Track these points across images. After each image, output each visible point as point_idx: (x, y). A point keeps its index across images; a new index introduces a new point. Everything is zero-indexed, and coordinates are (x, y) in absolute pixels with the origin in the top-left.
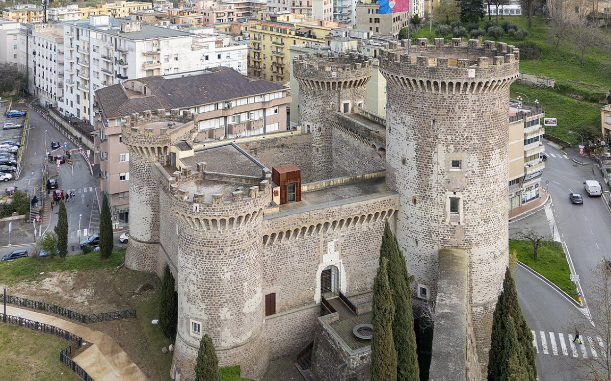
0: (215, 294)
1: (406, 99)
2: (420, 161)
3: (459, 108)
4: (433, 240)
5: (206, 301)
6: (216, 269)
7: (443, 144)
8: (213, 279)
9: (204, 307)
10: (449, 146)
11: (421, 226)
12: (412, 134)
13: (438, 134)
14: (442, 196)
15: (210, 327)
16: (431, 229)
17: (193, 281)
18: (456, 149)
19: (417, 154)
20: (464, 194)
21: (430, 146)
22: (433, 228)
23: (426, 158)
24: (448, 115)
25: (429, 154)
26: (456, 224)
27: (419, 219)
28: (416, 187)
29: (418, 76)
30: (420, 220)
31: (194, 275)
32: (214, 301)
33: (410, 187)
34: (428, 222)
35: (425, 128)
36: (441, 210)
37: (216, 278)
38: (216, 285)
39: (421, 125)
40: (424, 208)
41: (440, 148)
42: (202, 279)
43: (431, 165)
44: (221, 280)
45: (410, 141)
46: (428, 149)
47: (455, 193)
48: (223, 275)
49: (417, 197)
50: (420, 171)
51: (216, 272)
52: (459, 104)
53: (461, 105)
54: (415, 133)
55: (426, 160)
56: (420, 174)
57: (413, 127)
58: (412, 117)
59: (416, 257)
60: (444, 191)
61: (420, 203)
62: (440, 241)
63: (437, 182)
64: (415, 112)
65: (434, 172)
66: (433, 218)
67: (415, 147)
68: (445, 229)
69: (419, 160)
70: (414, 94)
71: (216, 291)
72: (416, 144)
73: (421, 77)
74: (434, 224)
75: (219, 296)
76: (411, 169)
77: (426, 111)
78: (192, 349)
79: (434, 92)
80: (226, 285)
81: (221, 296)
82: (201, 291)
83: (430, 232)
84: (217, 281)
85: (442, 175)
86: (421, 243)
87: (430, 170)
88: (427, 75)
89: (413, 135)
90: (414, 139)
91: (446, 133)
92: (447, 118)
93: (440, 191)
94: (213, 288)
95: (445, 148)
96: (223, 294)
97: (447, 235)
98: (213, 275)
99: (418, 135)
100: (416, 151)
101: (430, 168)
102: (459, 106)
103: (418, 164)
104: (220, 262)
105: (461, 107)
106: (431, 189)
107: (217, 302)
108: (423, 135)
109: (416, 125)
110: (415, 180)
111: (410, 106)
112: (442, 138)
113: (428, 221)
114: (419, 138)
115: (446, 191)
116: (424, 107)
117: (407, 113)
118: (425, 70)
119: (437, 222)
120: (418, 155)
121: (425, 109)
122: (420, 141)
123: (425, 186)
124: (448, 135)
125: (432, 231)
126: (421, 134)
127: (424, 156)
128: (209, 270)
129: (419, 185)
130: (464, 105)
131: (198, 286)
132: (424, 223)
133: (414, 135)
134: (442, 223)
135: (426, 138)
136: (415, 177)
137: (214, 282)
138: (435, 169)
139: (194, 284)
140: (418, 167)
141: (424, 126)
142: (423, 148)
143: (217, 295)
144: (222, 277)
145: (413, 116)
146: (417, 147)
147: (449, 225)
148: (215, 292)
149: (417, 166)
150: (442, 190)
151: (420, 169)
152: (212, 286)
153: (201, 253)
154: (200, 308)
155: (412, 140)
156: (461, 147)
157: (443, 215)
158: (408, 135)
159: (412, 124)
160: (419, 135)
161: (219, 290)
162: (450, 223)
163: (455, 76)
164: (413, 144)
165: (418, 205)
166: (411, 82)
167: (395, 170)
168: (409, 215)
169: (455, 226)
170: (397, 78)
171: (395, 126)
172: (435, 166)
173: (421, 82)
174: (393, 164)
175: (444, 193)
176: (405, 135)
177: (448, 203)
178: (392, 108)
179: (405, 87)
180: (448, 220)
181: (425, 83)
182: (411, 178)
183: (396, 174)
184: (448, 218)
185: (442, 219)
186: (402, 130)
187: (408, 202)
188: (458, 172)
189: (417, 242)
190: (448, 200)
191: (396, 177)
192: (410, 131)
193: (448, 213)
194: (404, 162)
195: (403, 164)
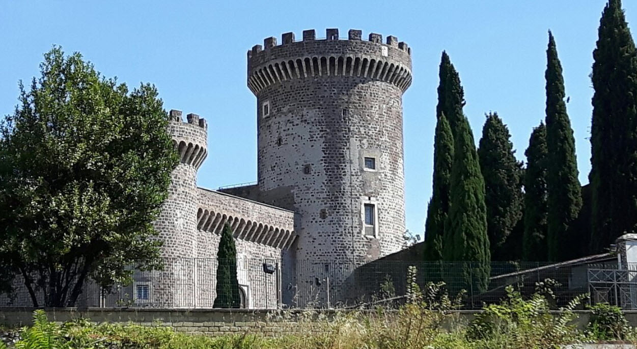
0: (168, 244)
1: (308, 89)
2: (329, 163)
3: (371, 96)
4: (348, 259)
6: (169, 212)
7: (356, 137)
8: (165, 224)
10: (362, 140)
11: (332, 244)
12: (318, 130)
13: (351, 126)
14: (356, 201)
16: (346, 245)
18: (369, 144)
19: (325, 154)
20: (378, 200)
21: (341, 141)
22: (347, 244)
23: (337, 157)
24: (360, 103)
25: (341, 151)
26: (372, 237)
27: (329, 236)
28: (326, 196)
29: (328, 52)
30: (331, 236)
32: (167, 252)
33: (317, 198)
34: (341, 237)
35: (335, 120)
36: (356, 219)
37: (169, 223)
38: (169, 231)
39: (329, 117)
40: (336, 220)
41: (353, 143)
43: (344, 165)
44: (174, 226)
45: (315, 140)
46: (338, 145)
47: (369, 199)
48: (176, 220)
49: (327, 209)
50: (330, 175)
51: (169, 215)
52: (370, 90)
53: (372, 92)
54: (322, 128)
55: (337, 159)
56: (329, 179)
57: (319, 122)
58: (317, 110)
60: (358, 195)
61: (331, 215)
62: (356, 259)
63: (351, 185)
64: (321, 102)
65: (347, 172)
66: (347, 231)
67: (323, 145)
68: (361, 243)
69: (328, 161)
70: (319, 81)
71: (170, 240)
72: (324, 143)
73: (333, 53)
74: (348, 238)
75: (173, 247)
76: (318, 175)
77: (336, 98)
79: (344, 74)
80: (179, 234)
81: (174, 247)
83: (344, 250)
84: (170, 227)
85: (356, 175)
86: (333, 266)
87: (343, 171)
88: (340, 50)
89: (319, 132)
90: (320, 137)
91: (359, 124)
92: (359, 106)
93: (354, 196)
94: (165, 236)
95: (358, 143)
96: (176, 245)
97: (363, 250)
98: (166, 219)
99: (326, 131)
100: (324, 151)
101: (342, 169)
102: (371, 93)
103: (327, 166)
104: (173, 202)
105: (373, 95)
106: (343, 195)
107: (170, 254)
108: (332, 129)
109: (323, 118)
110: (323, 187)
111: (314, 97)
112: (355, 130)
113: (341, 235)
114: (327, 134)
115: (360, 195)
116: (332, 95)
117: (309, 106)
118: (337, 44)
119: (352, 235)
120: (327, 155)
121: (334, 97)
122: (329, 137)
123: (337, 192)
124: (361, 126)
125: (345, 247)
126: (330, 128)
127: (334, 155)
129: (329, 192)
130: (375, 92)
132: (337, 240)
133: (321, 131)
134: (358, 236)
135: (337, 132)
136: (324, 183)
137: (167, 229)
138: (347, 169)
140: (327, 170)
141: (333, 117)
142: (333, 145)
143: (170, 245)
144: (176, 222)
145: (319, 108)
146: (325, 145)
147: (365, 239)
148: (168, 241)
149: (325, 169)
150: (356, 195)
151: (330, 172)
152: (165, 233)
155: (319, 138)
156: (374, 143)
157: (358, 226)
158: (312, 134)
159: (317, 118)
160: (328, 130)
161: (172, 239)
162: (365, 235)
163: (370, 51)
164: (319, 144)
165: (329, 218)
166: (319, 62)
167: (292, 187)
168: (315, 235)
169: (371, 239)
170: (299, 62)
171: (290, 132)
172: (348, 165)
173: (332, 60)
174: (288, 181)
175: (358, 198)
176: (307, 136)
177: (363, 211)
178: (285, 110)
179: (307, 73)
180: (363, 232)
181: (336, 61)
182: (317, 186)
183: (294, 191)
184: (364, 229)
185: (358, 230)
186: (303, 130)
187: (314, 219)
188: (372, 172)
189: (327, 266)
190: (363, 207)
191: (293, 197)
192: (315, 128)
193: (364, 223)
194: (307, 170)
195: (306, 173)
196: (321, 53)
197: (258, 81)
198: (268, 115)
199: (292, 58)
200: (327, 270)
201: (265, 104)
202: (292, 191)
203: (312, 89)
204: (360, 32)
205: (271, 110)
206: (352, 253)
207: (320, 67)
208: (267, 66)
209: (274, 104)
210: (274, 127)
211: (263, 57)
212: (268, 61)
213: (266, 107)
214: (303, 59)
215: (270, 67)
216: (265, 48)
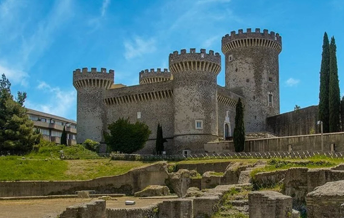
4: (263, 115)
5: (205, 108)
7: (266, 69)
9: (204, 112)
10: (268, 71)
11: (258, 109)
13: (264, 65)
15: (207, 122)
17: (197, 99)
18: (270, 72)
20: (273, 93)
21: (261, 71)
22: (263, 109)
25: (260, 74)
26: (271, 107)
28: (255, 91)
29: (256, 37)
30: (257, 106)
31: (198, 95)
33: (252, 92)
36: (266, 100)
39: (256, 61)
40: (259, 100)
41: (265, 71)
42: (202, 97)
45: (251, 70)
46: (260, 72)
47: (270, 93)
49: (255, 96)
50: (257, 83)
51: (209, 93)
55: (259, 77)
57: (252, 63)
58: (252, 58)
59: (255, 124)
61: (257, 98)
62: (266, 115)
63: (264, 87)
64: (253, 56)
65: (263, 82)
66: (263, 104)
68: (268, 109)
69: (256, 78)
70: (252, 48)
73: (258, 37)
74: (263, 107)
75: (211, 106)
76: (252, 83)
78: (197, 136)
79: (262, 46)
82: (202, 103)
83: (262, 111)
85: (266, 84)
86: (258, 117)
87: (261, 82)
90: (253, 69)
93: (265, 92)
95: (266, 72)
97: (268, 112)
100: (254, 74)
103: (256, 80)
104: (210, 88)
106: (261, 91)
109: (254, 62)
110: (254, 87)
111: (250, 54)
112: (265, 67)
113: (261, 106)
117: (249, 57)
118: (260, 34)
119: (265, 106)
120: (256, 76)
122: (256, 69)
123: (259, 90)
124: (267, 66)
128: (206, 92)
129: (256, 89)
131: (200, 101)
132: (259, 107)
133: (253, 66)
135: (259, 67)
139: (198, 100)
142: (258, 72)
146: (255, 72)
153: (202, 83)
154: (201, 113)
156: (272, 72)
158: (250, 67)
160: (256, 66)
162: (269, 106)
163: (271, 38)
164: (252, 72)
166: (253, 40)
167: (242, 87)
168: (251, 105)
169: (271, 108)
170: (245, 40)
171: (241, 66)
172: (263, 80)
173: (258, 40)
174: (240, 85)
175: (267, 92)
176: (248, 68)
177: (268, 97)
178: (239, 58)
179: (248, 44)
180: (268, 105)
181: (259, 40)
182: (252, 87)
183: (243, 89)
184: (269, 104)
185: (267, 104)
186: (246, 66)
187: (251, 99)
188: (271, 83)
189: (255, 117)
190: (268, 95)
191: (242, 91)
192: (251, 65)
193: (269, 102)
194: (248, 81)
195: (247, 82)
196: (253, 37)
197: (227, 48)
198: (232, 60)
199: (242, 39)
200: (256, 118)
201: (230, 56)
202: (242, 89)
203: (250, 50)
204: (267, 30)
205: (233, 58)
206: (265, 113)
207: (253, 43)
208: (232, 41)
209: (234, 56)
210: (234, 65)
211: (230, 38)
212: (233, 40)
213: (231, 57)
214: (247, 39)
215: (233, 42)
216: (231, 35)
